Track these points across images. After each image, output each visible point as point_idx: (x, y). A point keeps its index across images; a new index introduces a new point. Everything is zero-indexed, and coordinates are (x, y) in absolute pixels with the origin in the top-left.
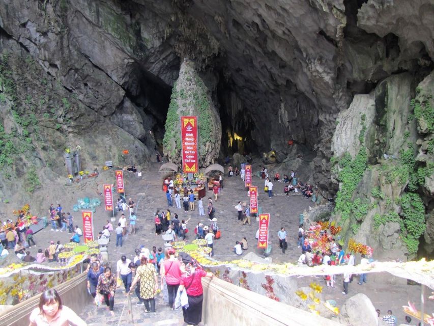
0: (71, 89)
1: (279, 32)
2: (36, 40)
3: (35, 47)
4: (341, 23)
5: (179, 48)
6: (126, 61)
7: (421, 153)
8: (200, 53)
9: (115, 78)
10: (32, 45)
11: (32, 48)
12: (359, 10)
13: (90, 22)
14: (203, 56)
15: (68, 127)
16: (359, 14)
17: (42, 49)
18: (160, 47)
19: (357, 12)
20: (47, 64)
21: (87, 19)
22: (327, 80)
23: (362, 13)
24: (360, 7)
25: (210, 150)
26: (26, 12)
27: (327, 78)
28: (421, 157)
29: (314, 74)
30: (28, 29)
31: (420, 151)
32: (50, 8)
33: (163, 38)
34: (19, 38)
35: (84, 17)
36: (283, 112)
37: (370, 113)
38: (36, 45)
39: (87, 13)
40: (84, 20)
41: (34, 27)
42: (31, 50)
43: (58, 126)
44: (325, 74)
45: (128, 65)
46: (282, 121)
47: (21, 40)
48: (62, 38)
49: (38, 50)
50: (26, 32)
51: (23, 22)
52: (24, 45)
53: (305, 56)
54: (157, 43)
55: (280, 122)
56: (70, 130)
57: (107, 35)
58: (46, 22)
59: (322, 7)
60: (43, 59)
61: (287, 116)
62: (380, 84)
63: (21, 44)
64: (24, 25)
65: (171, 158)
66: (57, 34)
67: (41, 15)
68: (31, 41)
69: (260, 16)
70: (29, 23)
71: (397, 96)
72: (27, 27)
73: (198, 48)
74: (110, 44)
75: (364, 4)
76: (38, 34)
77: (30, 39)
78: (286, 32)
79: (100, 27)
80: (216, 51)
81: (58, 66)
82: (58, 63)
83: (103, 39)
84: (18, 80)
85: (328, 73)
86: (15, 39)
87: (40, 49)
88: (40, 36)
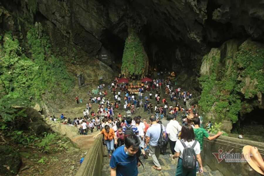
0: (76, 43)
1: (177, 18)
2: (59, 20)
3: (59, 24)
4: (205, 18)
5: (127, 22)
6: (102, 28)
7: (240, 77)
8: (138, 24)
9: (97, 37)
10: (58, 23)
11: (58, 24)
12: (213, 12)
13: (84, 10)
14: (139, 26)
15: (77, 62)
16: (213, 14)
17: (63, 25)
18: (118, 21)
19: (212, 13)
20: (65, 32)
21: (83, 9)
22: (199, 42)
23: (214, 13)
24: (214, 11)
25: (143, 72)
26: (54, 7)
27: (198, 41)
28: (239, 78)
29: (193, 38)
30: (56, 15)
31: (239, 76)
32: (65, 4)
33: (120, 17)
34: (52, 20)
35: (81, 7)
36: (178, 53)
37: (218, 57)
38: (59, 23)
39: (82, 5)
40: (81, 9)
41: (58, 14)
42: (57, 25)
43: (72, 61)
44: (198, 39)
45: (103, 30)
46: (177, 57)
47: (53, 21)
48: (71, 19)
49: (60, 25)
50: (55, 17)
51: (53, 12)
52: (54, 23)
53: (188, 30)
54: (117, 19)
55: (176, 57)
56: (78, 63)
57: (92, 16)
58: (64, 11)
59: (196, 11)
60: (63, 29)
61: (180, 55)
62: (224, 44)
63: (53, 23)
64: (54, 14)
65: (125, 76)
66: (69, 17)
67: (61, 8)
68: (57, 21)
69: (167, 10)
70: (56, 12)
71: (231, 50)
72: (55, 14)
73: (137, 22)
74: (94, 20)
75: (216, 10)
76: (60, 18)
77: (56, 20)
78: (180, 18)
79: (89, 12)
80: (146, 23)
81: (70, 32)
82: (70, 31)
83: (90, 18)
84: (53, 40)
85: (199, 38)
86: (50, 21)
87: (61, 25)
88: (61, 18)
